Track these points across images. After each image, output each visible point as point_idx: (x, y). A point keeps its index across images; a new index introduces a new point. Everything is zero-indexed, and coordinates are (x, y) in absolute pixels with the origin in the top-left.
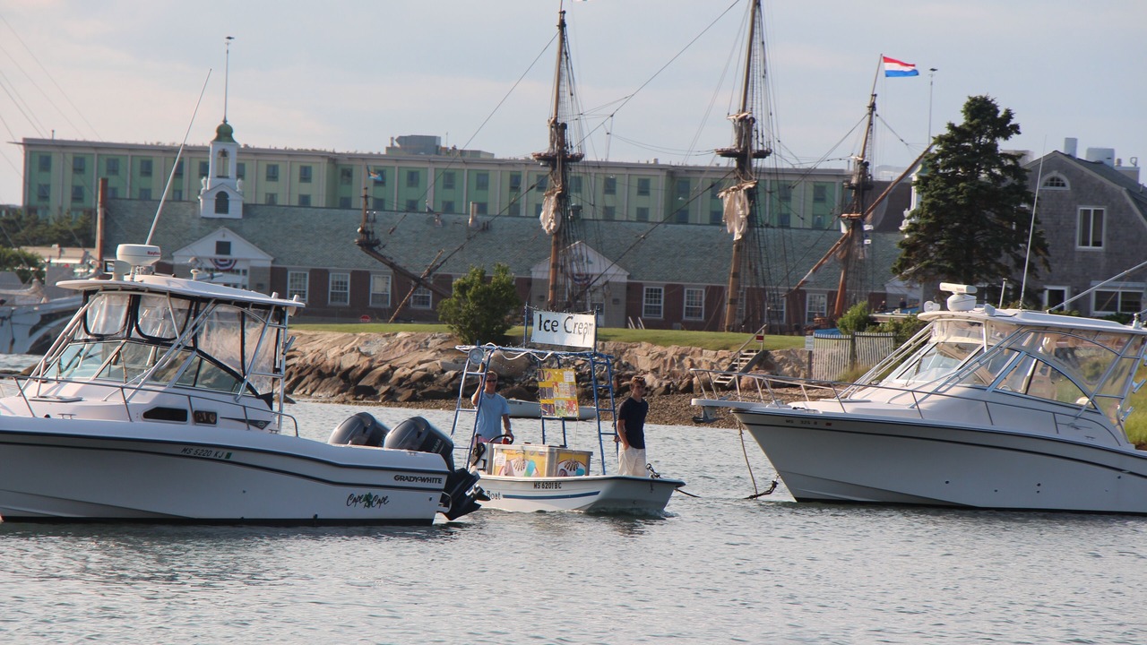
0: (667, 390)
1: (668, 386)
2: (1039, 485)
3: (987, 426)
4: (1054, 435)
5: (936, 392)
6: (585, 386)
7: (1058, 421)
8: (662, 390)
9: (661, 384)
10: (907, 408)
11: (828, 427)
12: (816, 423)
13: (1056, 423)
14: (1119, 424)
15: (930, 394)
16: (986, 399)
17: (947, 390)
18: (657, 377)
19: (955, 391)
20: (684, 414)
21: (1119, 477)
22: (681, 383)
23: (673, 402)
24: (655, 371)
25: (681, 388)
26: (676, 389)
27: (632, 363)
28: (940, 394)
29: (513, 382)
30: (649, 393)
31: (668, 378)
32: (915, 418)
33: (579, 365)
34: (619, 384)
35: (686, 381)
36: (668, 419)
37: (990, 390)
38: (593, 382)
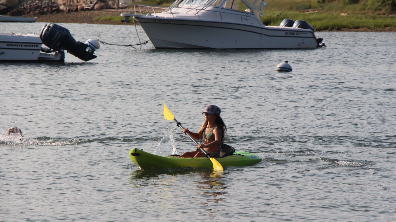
0: (69, 11)
1: (69, 10)
2: (236, 40)
3: (220, 20)
4: (241, 23)
5: (202, 9)
6: (40, 10)
7: (242, 18)
8: (67, 11)
9: (66, 9)
10: (193, 15)
11: (168, 23)
12: (164, 21)
13: (242, 19)
14: (260, 18)
15: (201, 10)
16: (219, 11)
17: (206, 8)
18: (65, 6)
19: (209, 8)
20: (75, 19)
21: (261, 36)
22: (73, 8)
23: (71, 15)
24: (64, 4)
25: (74, 10)
26: (72, 11)
27: (56, 2)
28: (204, 10)
29: (13, 9)
30: (62, 12)
31: (69, 7)
32: (197, 19)
33: (37, 3)
34: (51, 9)
35: (75, 8)
36: (69, 21)
37: (220, 8)
38: (42, 9)
